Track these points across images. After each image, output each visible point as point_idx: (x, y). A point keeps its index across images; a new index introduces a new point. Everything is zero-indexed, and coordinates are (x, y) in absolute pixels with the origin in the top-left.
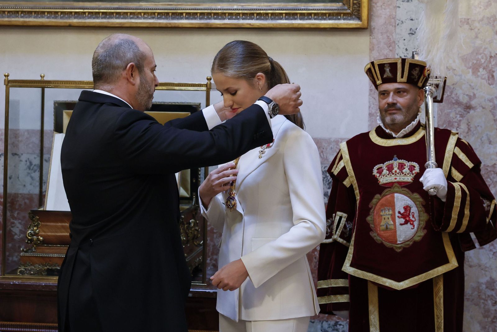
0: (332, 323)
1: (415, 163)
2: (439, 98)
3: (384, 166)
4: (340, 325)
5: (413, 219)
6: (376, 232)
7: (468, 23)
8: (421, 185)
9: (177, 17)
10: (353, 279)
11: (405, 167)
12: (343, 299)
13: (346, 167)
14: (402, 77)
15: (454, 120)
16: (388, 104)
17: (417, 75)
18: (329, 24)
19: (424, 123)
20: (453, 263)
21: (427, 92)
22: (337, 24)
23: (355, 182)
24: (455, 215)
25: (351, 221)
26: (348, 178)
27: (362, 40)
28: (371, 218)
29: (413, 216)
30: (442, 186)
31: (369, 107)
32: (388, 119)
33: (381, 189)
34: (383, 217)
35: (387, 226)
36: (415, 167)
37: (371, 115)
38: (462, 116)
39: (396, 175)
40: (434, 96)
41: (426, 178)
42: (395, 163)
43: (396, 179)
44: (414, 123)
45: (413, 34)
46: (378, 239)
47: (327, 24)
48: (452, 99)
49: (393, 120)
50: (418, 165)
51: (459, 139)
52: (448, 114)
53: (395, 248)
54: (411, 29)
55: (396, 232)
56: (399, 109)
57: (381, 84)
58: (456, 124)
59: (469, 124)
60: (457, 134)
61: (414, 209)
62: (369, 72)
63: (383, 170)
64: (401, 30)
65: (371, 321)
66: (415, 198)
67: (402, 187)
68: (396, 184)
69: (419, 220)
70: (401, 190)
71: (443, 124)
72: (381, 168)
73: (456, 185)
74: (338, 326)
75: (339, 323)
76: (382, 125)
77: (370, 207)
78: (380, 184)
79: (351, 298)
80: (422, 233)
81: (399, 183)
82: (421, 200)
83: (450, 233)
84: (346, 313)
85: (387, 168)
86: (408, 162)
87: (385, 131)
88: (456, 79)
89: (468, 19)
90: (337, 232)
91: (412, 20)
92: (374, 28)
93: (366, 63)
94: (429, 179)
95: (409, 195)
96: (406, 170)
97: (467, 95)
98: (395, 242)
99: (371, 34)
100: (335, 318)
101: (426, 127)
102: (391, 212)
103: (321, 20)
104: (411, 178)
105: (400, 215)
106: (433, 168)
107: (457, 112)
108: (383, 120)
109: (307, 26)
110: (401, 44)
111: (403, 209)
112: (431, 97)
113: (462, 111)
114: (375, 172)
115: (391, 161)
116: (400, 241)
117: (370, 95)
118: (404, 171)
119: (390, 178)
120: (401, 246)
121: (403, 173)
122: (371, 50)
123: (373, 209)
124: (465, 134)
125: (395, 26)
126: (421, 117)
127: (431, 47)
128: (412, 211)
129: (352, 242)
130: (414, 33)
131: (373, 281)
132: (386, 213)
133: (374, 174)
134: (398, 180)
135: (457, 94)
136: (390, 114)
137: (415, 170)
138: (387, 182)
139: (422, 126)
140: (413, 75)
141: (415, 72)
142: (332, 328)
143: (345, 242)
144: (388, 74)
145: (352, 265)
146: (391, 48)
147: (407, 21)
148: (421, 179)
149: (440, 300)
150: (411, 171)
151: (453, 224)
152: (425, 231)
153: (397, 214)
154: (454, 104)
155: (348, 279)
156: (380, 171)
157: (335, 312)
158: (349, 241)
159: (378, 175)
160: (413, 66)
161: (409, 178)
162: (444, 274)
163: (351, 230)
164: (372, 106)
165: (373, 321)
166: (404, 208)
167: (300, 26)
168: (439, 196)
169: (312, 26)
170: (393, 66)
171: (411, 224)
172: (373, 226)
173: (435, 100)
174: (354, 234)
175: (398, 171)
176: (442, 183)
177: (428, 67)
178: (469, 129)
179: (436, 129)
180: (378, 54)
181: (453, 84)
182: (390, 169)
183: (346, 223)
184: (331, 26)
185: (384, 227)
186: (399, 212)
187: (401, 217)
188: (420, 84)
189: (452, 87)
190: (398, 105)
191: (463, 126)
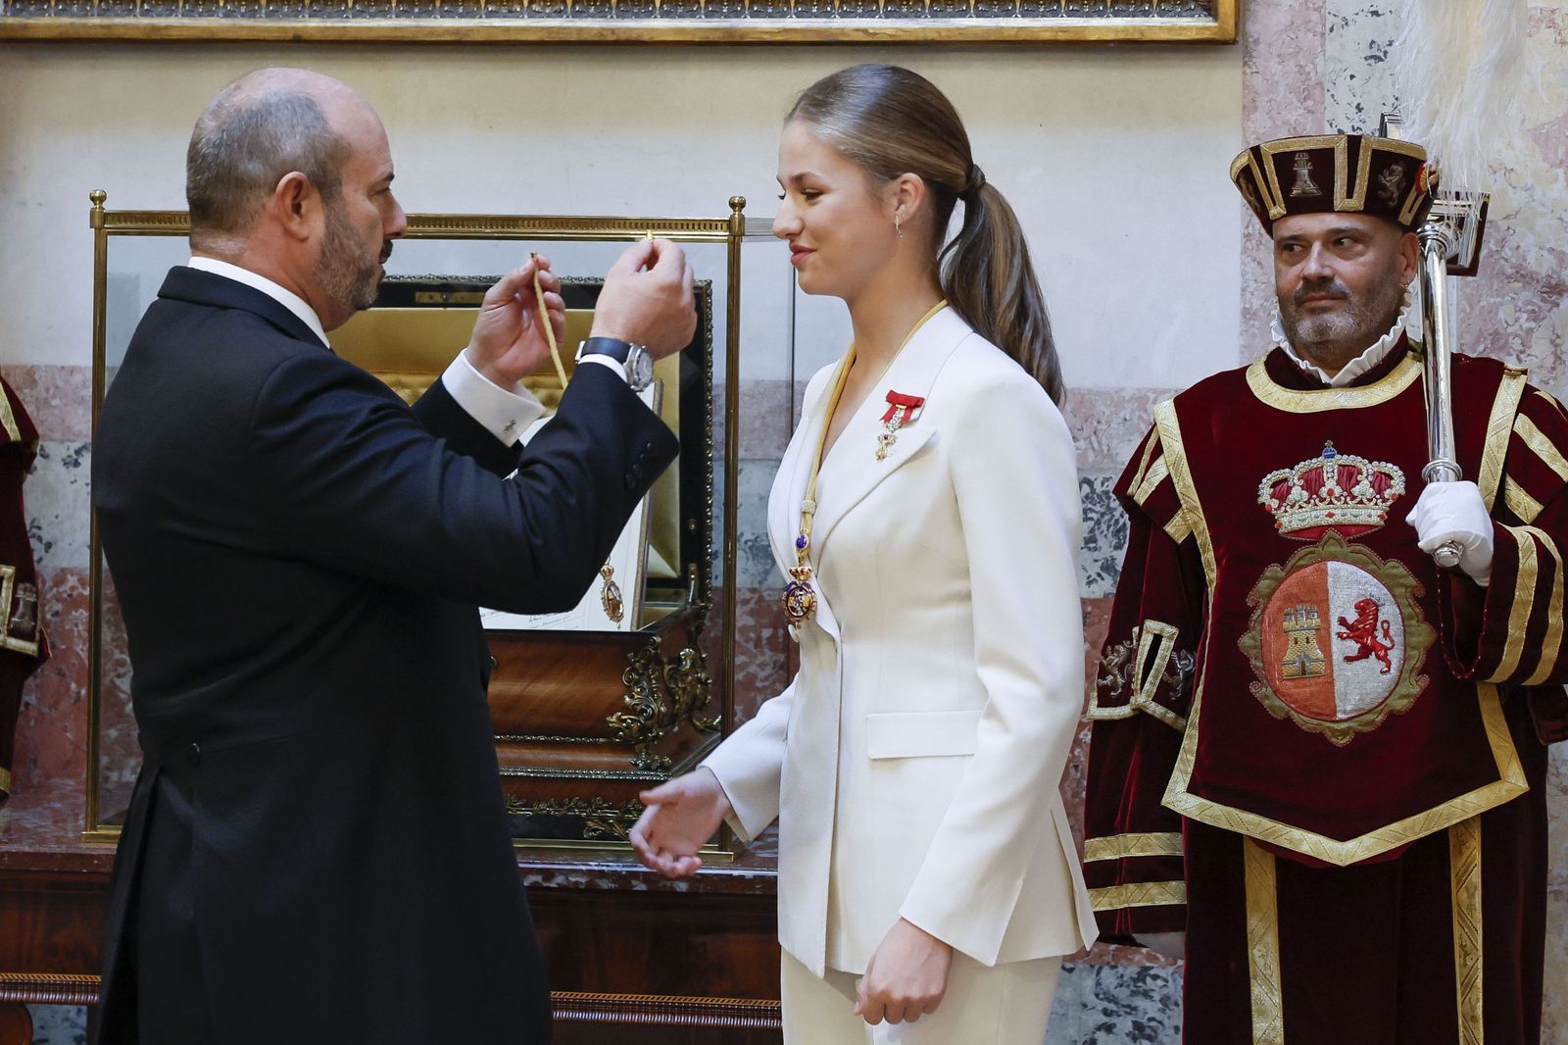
0: (1132, 971)
1: (1390, 465)
2: (1465, 262)
3: (1294, 475)
4: (1155, 977)
5: (1387, 643)
6: (1270, 682)
7: (1552, 24)
8: (1412, 533)
9: (636, 11)
10: (1197, 833)
11: (1359, 477)
12: (1167, 894)
13: (1175, 480)
14: (1350, 195)
15: (1509, 330)
16: (1307, 280)
17: (1398, 188)
18: (1116, 30)
19: (1419, 339)
20: (1513, 782)
21: (1429, 242)
22: (1141, 30)
23: (1204, 525)
24: (1517, 629)
25: (1191, 649)
26: (1180, 512)
27: (1219, 79)
28: (1253, 638)
29: (1386, 634)
30: (1477, 536)
31: (1243, 290)
32: (1306, 327)
33: (1284, 548)
34: (1292, 635)
35: (1303, 664)
36: (1391, 478)
37: (1247, 314)
38: (1535, 316)
39: (1331, 503)
40: (1450, 253)
41: (1427, 512)
42: (1330, 464)
43: (1331, 515)
44: (1389, 340)
45: (1378, 59)
46: (1274, 704)
47: (1108, 29)
48: (1502, 262)
49: (1322, 330)
50: (1400, 473)
51: (1528, 390)
52: (1492, 311)
53: (1328, 734)
54: (1373, 42)
55: (1332, 683)
56: (1342, 297)
57: (1284, 216)
58: (1516, 343)
59: (1557, 341)
60: (1524, 372)
61: (1389, 612)
62: (1245, 178)
63: (1289, 489)
64: (1342, 46)
65: (1255, 963)
66: (1389, 576)
67: (1350, 541)
68: (1331, 533)
69: (1406, 646)
70: (1346, 549)
71: (1477, 342)
72: (1286, 480)
73: (1521, 534)
74: (1148, 980)
75: (1152, 972)
76: (1285, 346)
77: (1250, 604)
78: (1280, 531)
79: (1191, 892)
80: (1415, 687)
81: (1341, 528)
82: (1411, 581)
83: (1500, 687)
84: (1175, 940)
85: (1302, 482)
86: (1370, 462)
87: (1297, 366)
88: (1516, 200)
89: (1553, 11)
90: (1147, 686)
91: (1375, 13)
92: (1256, 42)
93: (1232, 152)
94: (1435, 514)
95: (1373, 567)
96: (1364, 488)
97: (1551, 250)
98: (1330, 714)
99: (1247, 57)
100: (1140, 957)
101: (1423, 352)
102: (1316, 621)
103: (1088, 15)
104: (1380, 512)
105: (1343, 630)
106: (1447, 480)
107: (1520, 304)
108: (1289, 329)
109: (1047, 36)
110: (1342, 91)
111: (1353, 610)
112: (1440, 259)
113: (1537, 300)
114: (1265, 494)
115: (1314, 460)
116: (1344, 712)
117: (1245, 250)
118: (1356, 490)
119: (1314, 513)
120: (1349, 728)
121: (1353, 498)
122: (1248, 109)
123: (1259, 611)
124: (1544, 374)
125: (1323, 35)
126: (1410, 321)
127: (1441, 99)
128: (1381, 617)
129: (1195, 715)
130: (1382, 55)
131: (1261, 838)
132: (1301, 624)
133: (1261, 500)
134: (1338, 518)
135: (1518, 247)
136: (1313, 311)
137: (1390, 487)
138: (1302, 525)
139: (1413, 350)
140: (1384, 188)
141: (1391, 180)
142: (1128, 986)
143: (1171, 715)
144: (1304, 184)
145: (1192, 789)
146: (1310, 103)
147: (1361, 18)
148: (1411, 517)
149: (1471, 896)
150: (1380, 491)
151: (1511, 657)
152: (1425, 680)
153: (1336, 627)
154: (1509, 277)
155: (1181, 832)
156: (1281, 491)
157: (1138, 937)
158: (1183, 710)
159: (1275, 503)
160: (1384, 159)
161: (1373, 512)
162: (1482, 814)
163: (1190, 679)
164: (1252, 286)
165: (1260, 962)
166: (1357, 607)
167: (1023, 36)
168: (1467, 569)
169: (1062, 36)
170: (1322, 159)
171: (1378, 657)
172: (1259, 664)
173: (1453, 268)
174: (1201, 688)
175: (1338, 491)
176: (1478, 526)
177: (1430, 162)
178: (1558, 358)
179: (1456, 359)
180: (1269, 123)
181: (1507, 217)
182: (1313, 484)
183: (1175, 655)
184: (1121, 36)
185: (1295, 668)
186: (1342, 621)
187: (1348, 637)
188: (1406, 217)
189: (1503, 225)
190: (1338, 282)
191: (1540, 349)
